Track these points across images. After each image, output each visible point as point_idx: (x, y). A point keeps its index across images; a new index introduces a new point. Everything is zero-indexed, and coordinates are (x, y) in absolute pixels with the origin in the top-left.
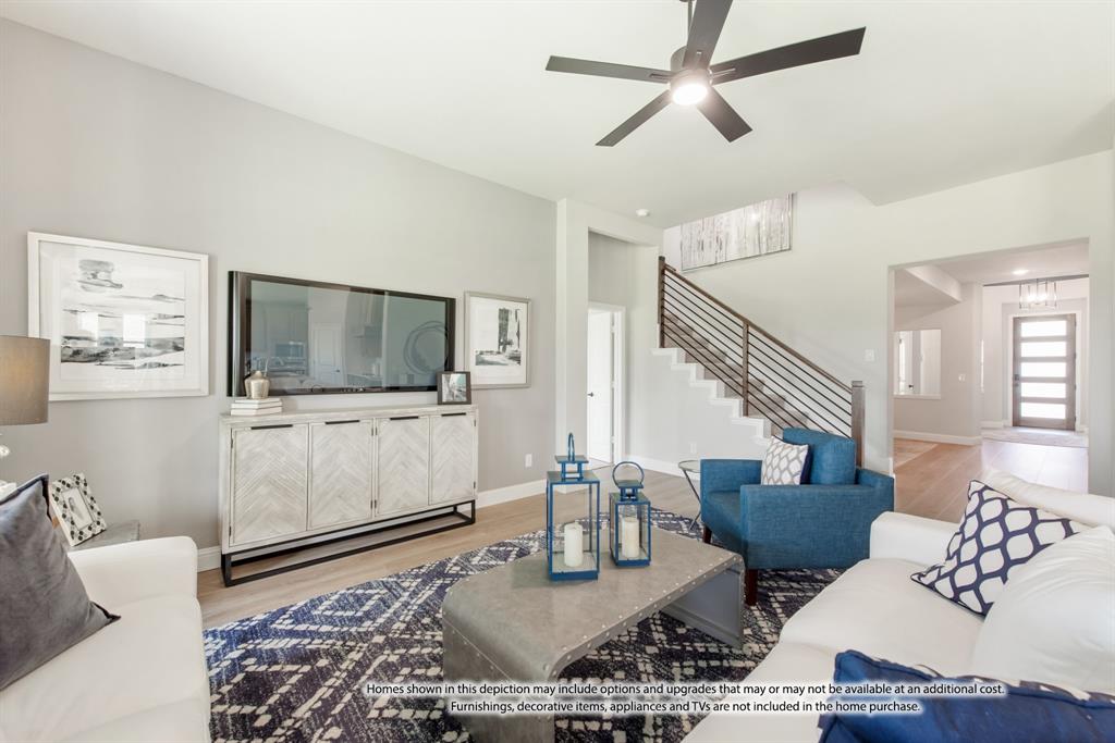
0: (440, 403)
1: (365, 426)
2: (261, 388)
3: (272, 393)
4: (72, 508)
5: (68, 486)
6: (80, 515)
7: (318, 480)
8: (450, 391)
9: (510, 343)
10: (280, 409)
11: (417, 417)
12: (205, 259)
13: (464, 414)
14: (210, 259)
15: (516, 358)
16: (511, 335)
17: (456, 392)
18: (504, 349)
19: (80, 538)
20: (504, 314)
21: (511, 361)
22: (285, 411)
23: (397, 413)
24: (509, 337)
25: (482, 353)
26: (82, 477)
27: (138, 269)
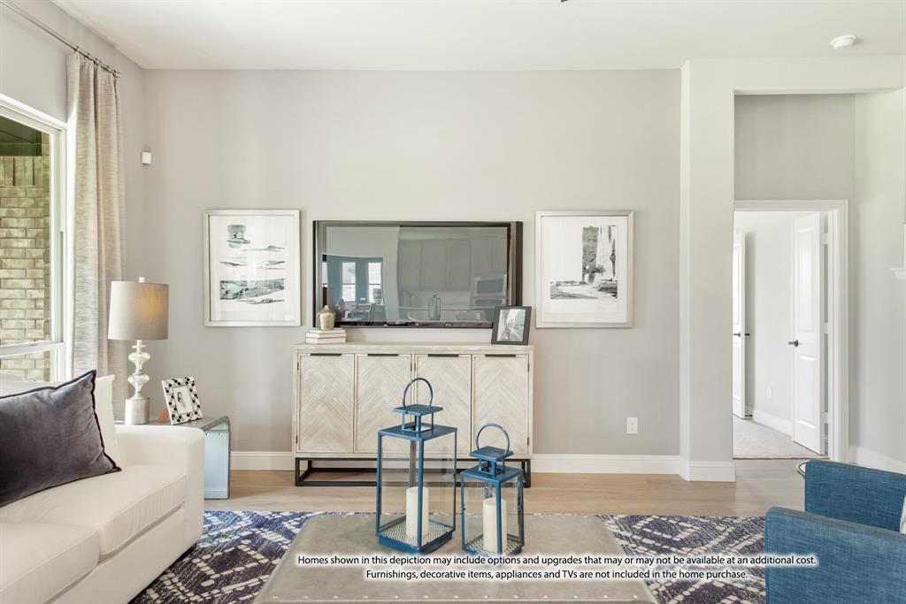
0: (494, 341)
1: (404, 360)
2: (327, 321)
3: (338, 324)
4: (179, 399)
5: (179, 384)
6: (184, 406)
7: (362, 408)
8: (507, 329)
9: (600, 270)
10: (344, 340)
11: (457, 356)
12: (297, 213)
13: (514, 356)
14: (300, 213)
15: (612, 290)
16: (602, 259)
17: (513, 331)
18: (591, 278)
19: (178, 421)
20: (591, 235)
21: (603, 293)
22: (348, 340)
23: (435, 349)
24: (598, 263)
25: (558, 284)
26: (192, 379)
27: (258, 227)
